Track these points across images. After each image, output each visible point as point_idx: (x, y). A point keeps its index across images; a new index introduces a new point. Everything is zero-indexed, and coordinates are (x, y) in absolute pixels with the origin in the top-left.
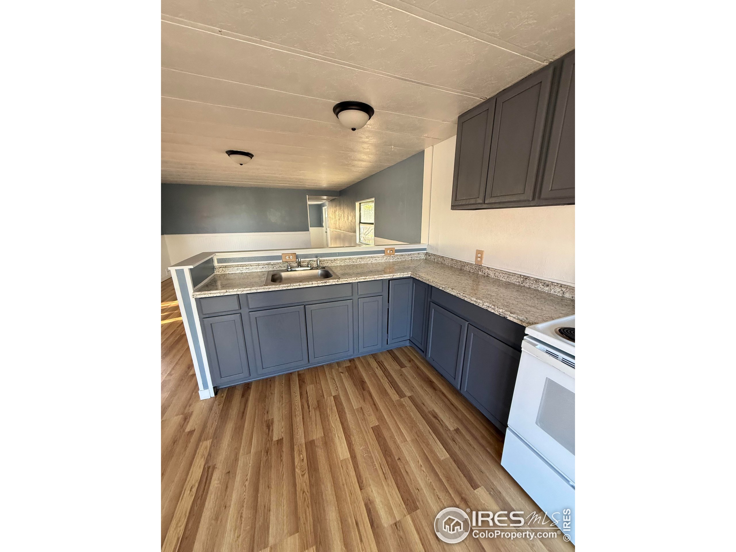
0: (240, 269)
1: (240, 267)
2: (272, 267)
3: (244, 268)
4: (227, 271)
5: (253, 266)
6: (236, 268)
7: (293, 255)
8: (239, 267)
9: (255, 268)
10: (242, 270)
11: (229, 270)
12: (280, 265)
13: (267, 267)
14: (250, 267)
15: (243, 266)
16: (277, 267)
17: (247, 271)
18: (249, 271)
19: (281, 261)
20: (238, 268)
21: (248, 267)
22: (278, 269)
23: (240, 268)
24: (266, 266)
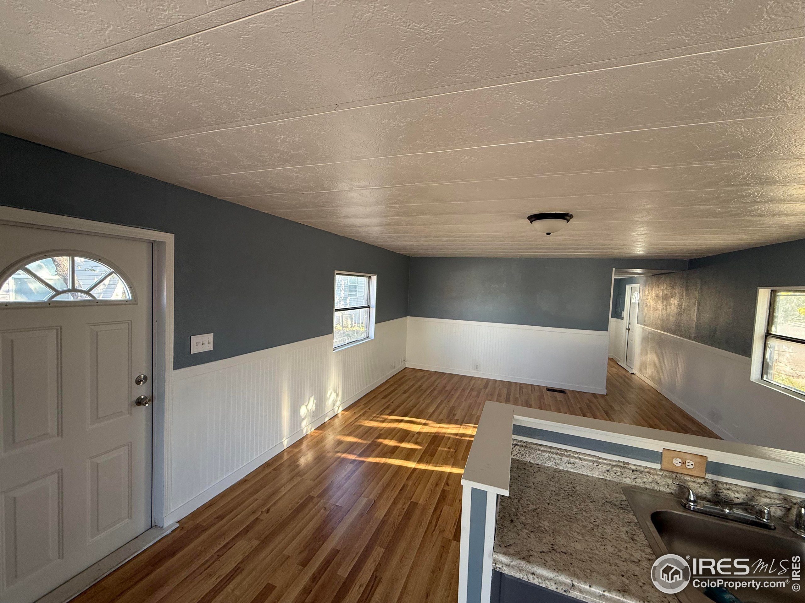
0: (554, 459)
1: (557, 454)
2: (633, 477)
3: (565, 459)
4: (527, 456)
5: (585, 460)
6: (547, 455)
7: (698, 460)
8: (553, 453)
9: (590, 467)
10: (558, 462)
11: (531, 456)
12: (656, 477)
13: (618, 474)
14: (577, 461)
15: (562, 455)
16: (645, 480)
17: (569, 468)
18: (572, 470)
19: (657, 466)
20: (551, 455)
21: (572, 460)
22: (648, 486)
23: (555, 456)
24: (618, 469)
